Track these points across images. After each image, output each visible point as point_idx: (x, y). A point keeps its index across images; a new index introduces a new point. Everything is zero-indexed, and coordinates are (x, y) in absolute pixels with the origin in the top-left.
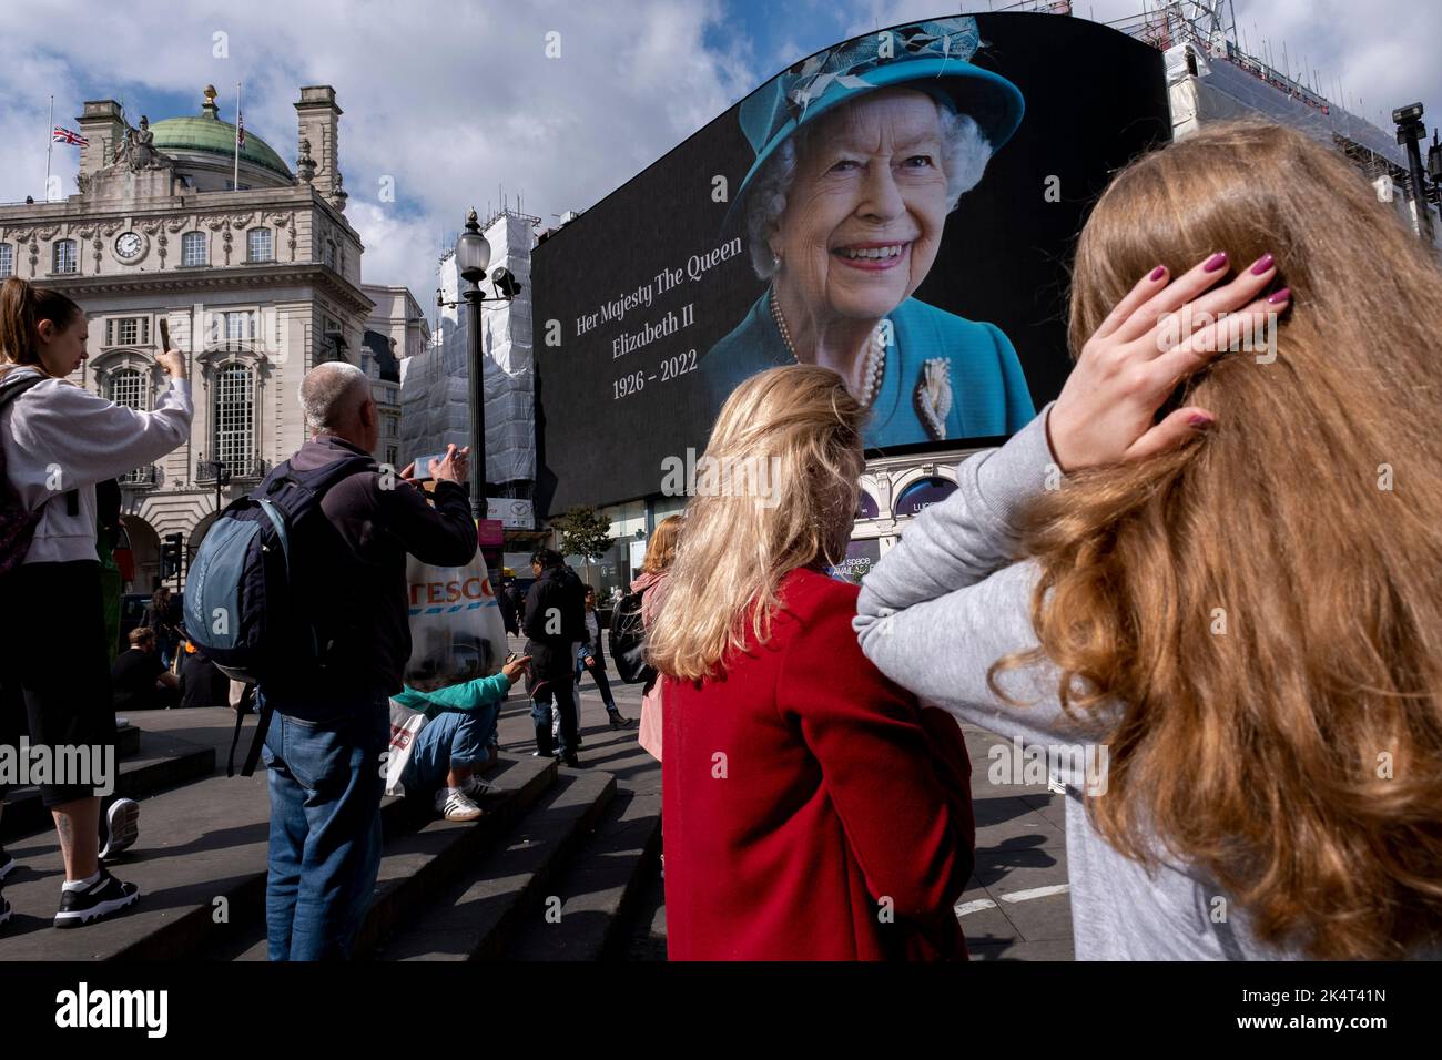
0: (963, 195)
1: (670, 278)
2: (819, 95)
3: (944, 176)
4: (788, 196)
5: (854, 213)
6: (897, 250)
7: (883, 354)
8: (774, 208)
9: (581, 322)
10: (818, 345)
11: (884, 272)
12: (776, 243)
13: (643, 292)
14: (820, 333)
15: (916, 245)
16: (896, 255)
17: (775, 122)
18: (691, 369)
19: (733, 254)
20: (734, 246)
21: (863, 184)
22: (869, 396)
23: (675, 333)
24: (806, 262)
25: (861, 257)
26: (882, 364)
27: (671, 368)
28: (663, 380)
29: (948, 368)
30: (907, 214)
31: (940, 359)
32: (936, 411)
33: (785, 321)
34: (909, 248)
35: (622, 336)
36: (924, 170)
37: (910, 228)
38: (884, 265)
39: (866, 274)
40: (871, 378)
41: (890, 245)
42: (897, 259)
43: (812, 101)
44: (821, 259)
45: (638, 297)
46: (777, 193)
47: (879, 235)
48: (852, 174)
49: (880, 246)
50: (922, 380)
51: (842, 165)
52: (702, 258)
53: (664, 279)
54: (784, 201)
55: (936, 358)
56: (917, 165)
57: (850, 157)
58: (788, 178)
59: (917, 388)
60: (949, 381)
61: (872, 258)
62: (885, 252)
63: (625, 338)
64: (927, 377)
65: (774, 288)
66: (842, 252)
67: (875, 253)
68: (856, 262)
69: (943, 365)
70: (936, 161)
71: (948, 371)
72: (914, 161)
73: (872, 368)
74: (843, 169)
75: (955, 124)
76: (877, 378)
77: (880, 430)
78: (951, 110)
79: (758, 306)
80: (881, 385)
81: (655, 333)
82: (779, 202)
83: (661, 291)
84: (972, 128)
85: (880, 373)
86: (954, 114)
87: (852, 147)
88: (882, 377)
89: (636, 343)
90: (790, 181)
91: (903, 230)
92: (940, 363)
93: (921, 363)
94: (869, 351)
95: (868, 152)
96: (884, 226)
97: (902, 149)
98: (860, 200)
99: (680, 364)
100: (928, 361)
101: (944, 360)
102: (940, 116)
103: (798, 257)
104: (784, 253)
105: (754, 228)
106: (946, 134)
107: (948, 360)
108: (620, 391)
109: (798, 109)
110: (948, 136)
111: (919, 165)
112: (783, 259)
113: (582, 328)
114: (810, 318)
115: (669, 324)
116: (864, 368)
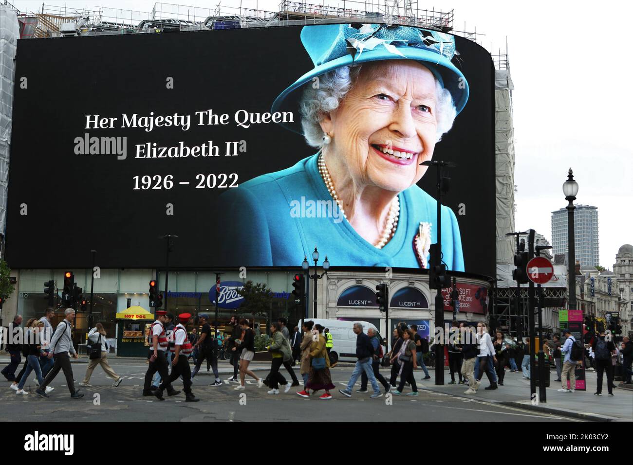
0: (444, 134)
1: (213, 119)
2: (372, 49)
3: (436, 120)
4: (341, 101)
5: (388, 127)
6: (410, 156)
7: (398, 214)
8: (327, 104)
9: (92, 119)
10: (356, 198)
11: (403, 167)
12: (326, 126)
13: (179, 120)
14: (358, 191)
15: (420, 156)
16: (409, 158)
17: (334, 52)
18: (231, 186)
19: (285, 120)
20: (287, 117)
21: (394, 111)
22: (388, 236)
23: (214, 157)
24: (352, 146)
25: (390, 154)
26: (397, 219)
27: (206, 181)
28: (198, 187)
29: (431, 229)
30: (417, 137)
31: (427, 223)
32: (423, 251)
33: (330, 177)
34: (416, 156)
35: (149, 144)
36: (426, 114)
37: (418, 145)
38: (403, 162)
39: (393, 165)
40: (390, 226)
41: (407, 152)
42: (410, 160)
43: (365, 51)
44: (364, 147)
45: (173, 120)
46: (331, 96)
47: (401, 144)
48: (387, 103)
49: (401, 151)
50: (418, 233)
51: (382, 96)
52: (252, 115)
53: (206, 117)
54: (337, 103)
55: (425, 222)
56: (423, 110)
57: (388, 93)
58: (342, 90)
59: (415, 237)
60: (431, 236)
61: (395, 156)
62: (404, 155)
63: (152, 146)
64: (420, 231)
65: (323, 154)
66: (377, 147)
67: (398, 154)
68: (387, 156)
69: (428, 226)
70: (433, 110)
71: (430, 231)
72: (423, 108)
73: (391, 220)
74: (383, 98)
75: (442, 94)
76: (394, 227)
77: (393, 257)
78: (441, 85)
79: (307, 161)
80: (396, 231)
81: (192, 152)
82: (332, 103)
83: (201, 123)
84: (449, 98)
85: (396, 224)
86: (442, 88)
87: (389, 87)
88: (397, 227)
89: (166, 152)
90: (344, 93)
91: (414, 146)
92: (427, 225)
93: (418, 224)
94: (390, 210)
95: (399, 94)
96: (404, 140)
97: (417, 98)
98: (392, 121)
99: (219, 181)
100: (421, 223)
101: (429, 224)
102: (436, 86)
103: (344, 141)
104: (334, 134)
105: (307, 111)
106: (438, 97)
107: (431, 224)
108: (140, 184)
109: (353, 52)
110: (439, 100)
111: (425, 111)
112: (332, 138)
113: (92, 125)
114: (351, 180)
115: (210, 149)
116: (387, 219)
